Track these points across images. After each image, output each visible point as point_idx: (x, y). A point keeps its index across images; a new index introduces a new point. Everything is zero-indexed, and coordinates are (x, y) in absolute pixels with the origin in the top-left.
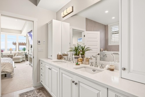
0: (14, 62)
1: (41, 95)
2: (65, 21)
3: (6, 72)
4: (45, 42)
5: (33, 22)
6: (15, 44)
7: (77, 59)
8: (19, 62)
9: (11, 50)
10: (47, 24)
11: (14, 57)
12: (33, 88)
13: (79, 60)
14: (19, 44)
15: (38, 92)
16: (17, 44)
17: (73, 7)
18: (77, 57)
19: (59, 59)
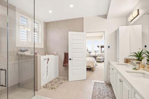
0: (96, 61)
1: (107, 88)
2: (133, 24)
3: (90, 67)
4: (114, 47)
5: (104, 32)
6: (98, 47)
7: (139, 65)
8: (100, 62)
9: (95, 52)
10: (116, 31)
11: (97, 58)
12: (103, 82)
13: (141, 66)
14: (101, 46)
15: (106, 86)
16: (100, 47)
17: (138, 10)
18: (138, 63)
19: (126, 63)
